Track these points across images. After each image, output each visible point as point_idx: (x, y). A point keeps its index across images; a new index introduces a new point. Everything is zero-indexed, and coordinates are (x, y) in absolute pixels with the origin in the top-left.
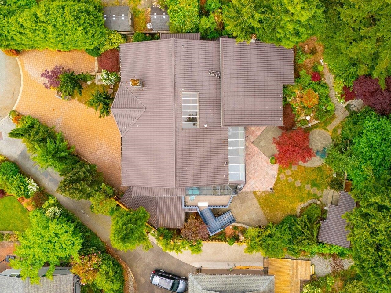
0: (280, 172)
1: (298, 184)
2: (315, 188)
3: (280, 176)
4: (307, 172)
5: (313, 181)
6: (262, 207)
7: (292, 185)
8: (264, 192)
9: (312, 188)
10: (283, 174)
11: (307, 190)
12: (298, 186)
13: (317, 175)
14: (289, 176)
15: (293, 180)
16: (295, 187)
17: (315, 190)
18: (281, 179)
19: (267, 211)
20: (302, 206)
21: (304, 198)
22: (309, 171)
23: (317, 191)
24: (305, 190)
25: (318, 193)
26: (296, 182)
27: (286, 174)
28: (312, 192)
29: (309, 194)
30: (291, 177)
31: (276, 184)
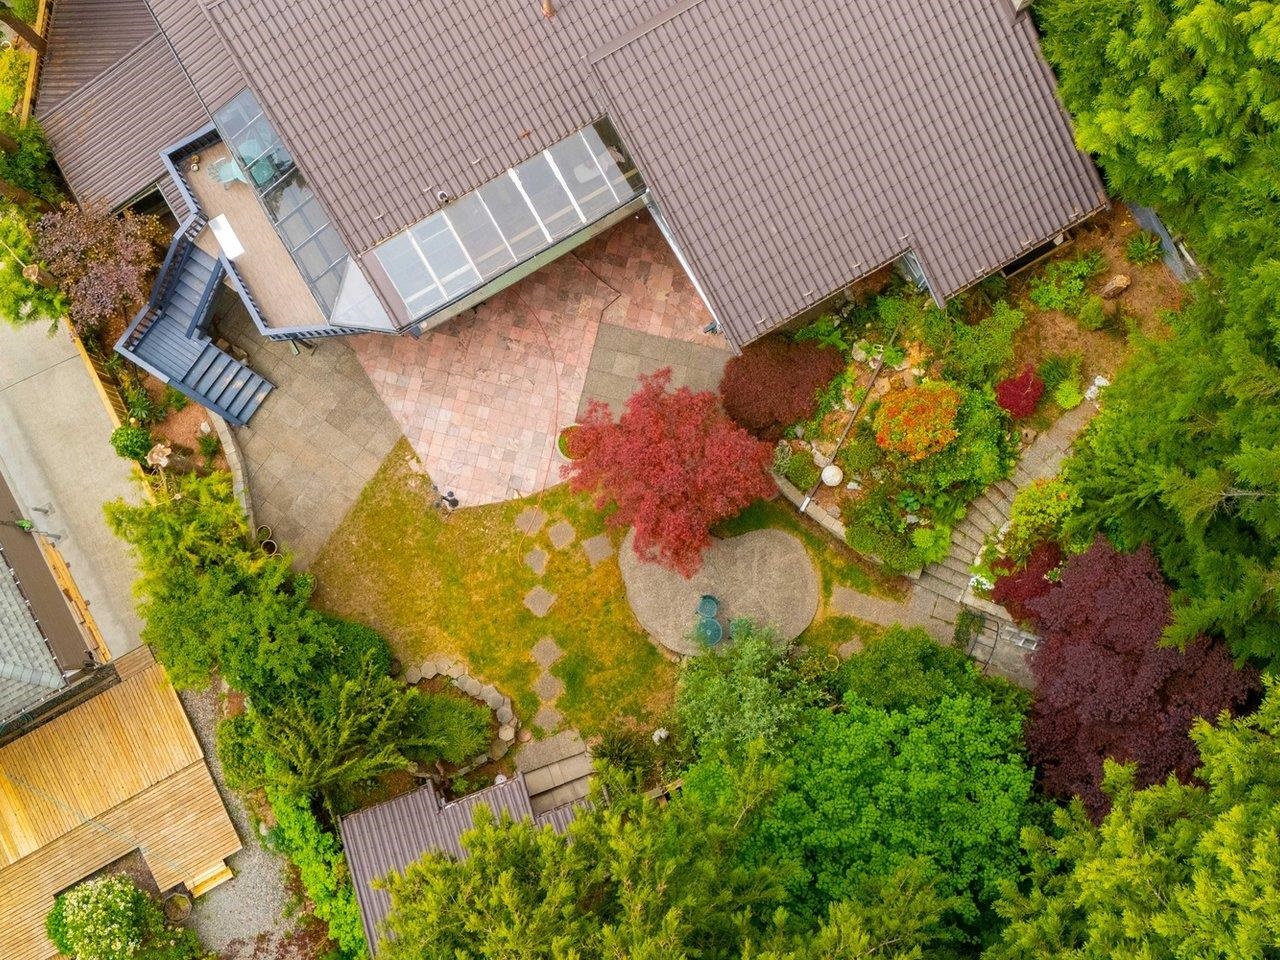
0: (546, 500)
1: (539, 601)
2: (560, 688)
3: (527, 509)
4: (608, 612)
5: (585, 659)
6: (358, 509)
7: (518, 581)
8: (425, 479)
9: (555, 670)
10: (546, 517)
11: (534, 655)
12: (529, 606)
13: (620, 661)
14: (549, 546)
15: (540, 572)
16: (516, 597)
17: (549, 690)
18: (519, 519)
19: (353, 538)
20: (454, 673)
21: (494, 661)
22: (617, 617)
23: (554, 702)
24: (530, 645)
25: (548, 712)
26: (540, 587)
27: (550, 530)
28: (536, 684)
29: (520, 673)
30: (548, 557)
31: (488, 509)
